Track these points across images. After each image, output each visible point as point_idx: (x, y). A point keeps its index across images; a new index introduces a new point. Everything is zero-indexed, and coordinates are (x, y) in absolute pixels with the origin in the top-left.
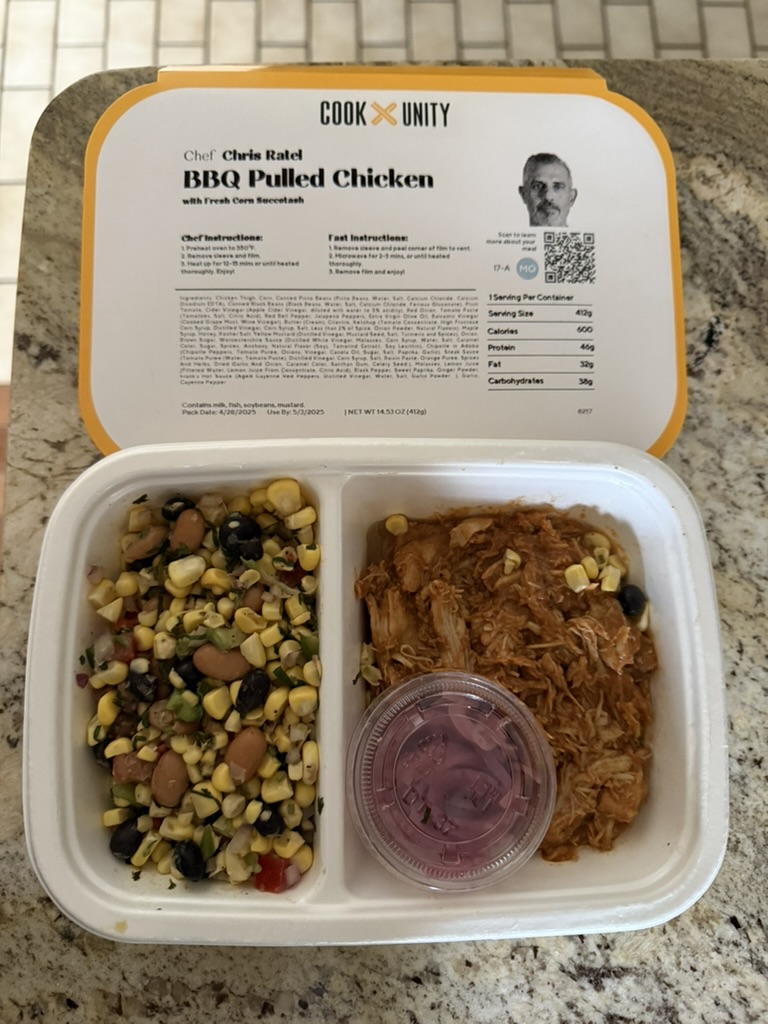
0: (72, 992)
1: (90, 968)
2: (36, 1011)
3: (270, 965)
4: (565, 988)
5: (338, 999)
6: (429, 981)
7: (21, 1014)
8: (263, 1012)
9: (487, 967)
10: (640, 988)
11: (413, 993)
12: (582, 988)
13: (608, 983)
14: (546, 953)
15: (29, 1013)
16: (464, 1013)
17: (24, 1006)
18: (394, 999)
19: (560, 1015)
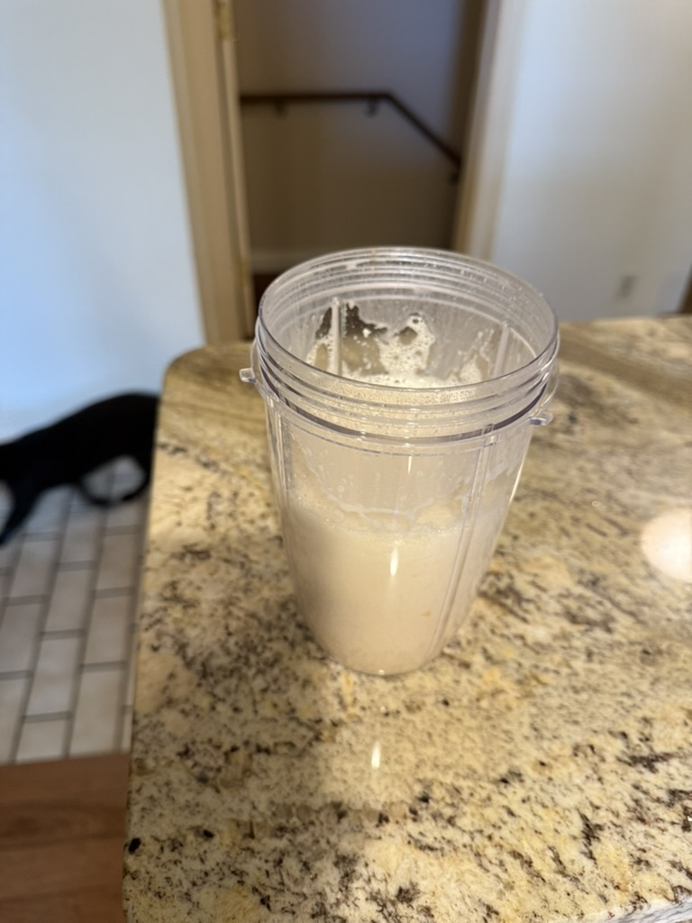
0: (207, 825)
1: (223, 803)
2: (176, 845)
3: (379, 783)
4: (626, 774)
5: (442, 804)
6: (514, 780)
7: (162, 848)
8: (380, 821)
9: (559, 765)
10: (686, 768)
11: (504, 791)
12: (641, 772)
13: (658, 765)
14: (602, 749)
15: (169, 846)
16: (551, 802)
17: (164, 841)
18: (489, 798)
19: (631, 796)
